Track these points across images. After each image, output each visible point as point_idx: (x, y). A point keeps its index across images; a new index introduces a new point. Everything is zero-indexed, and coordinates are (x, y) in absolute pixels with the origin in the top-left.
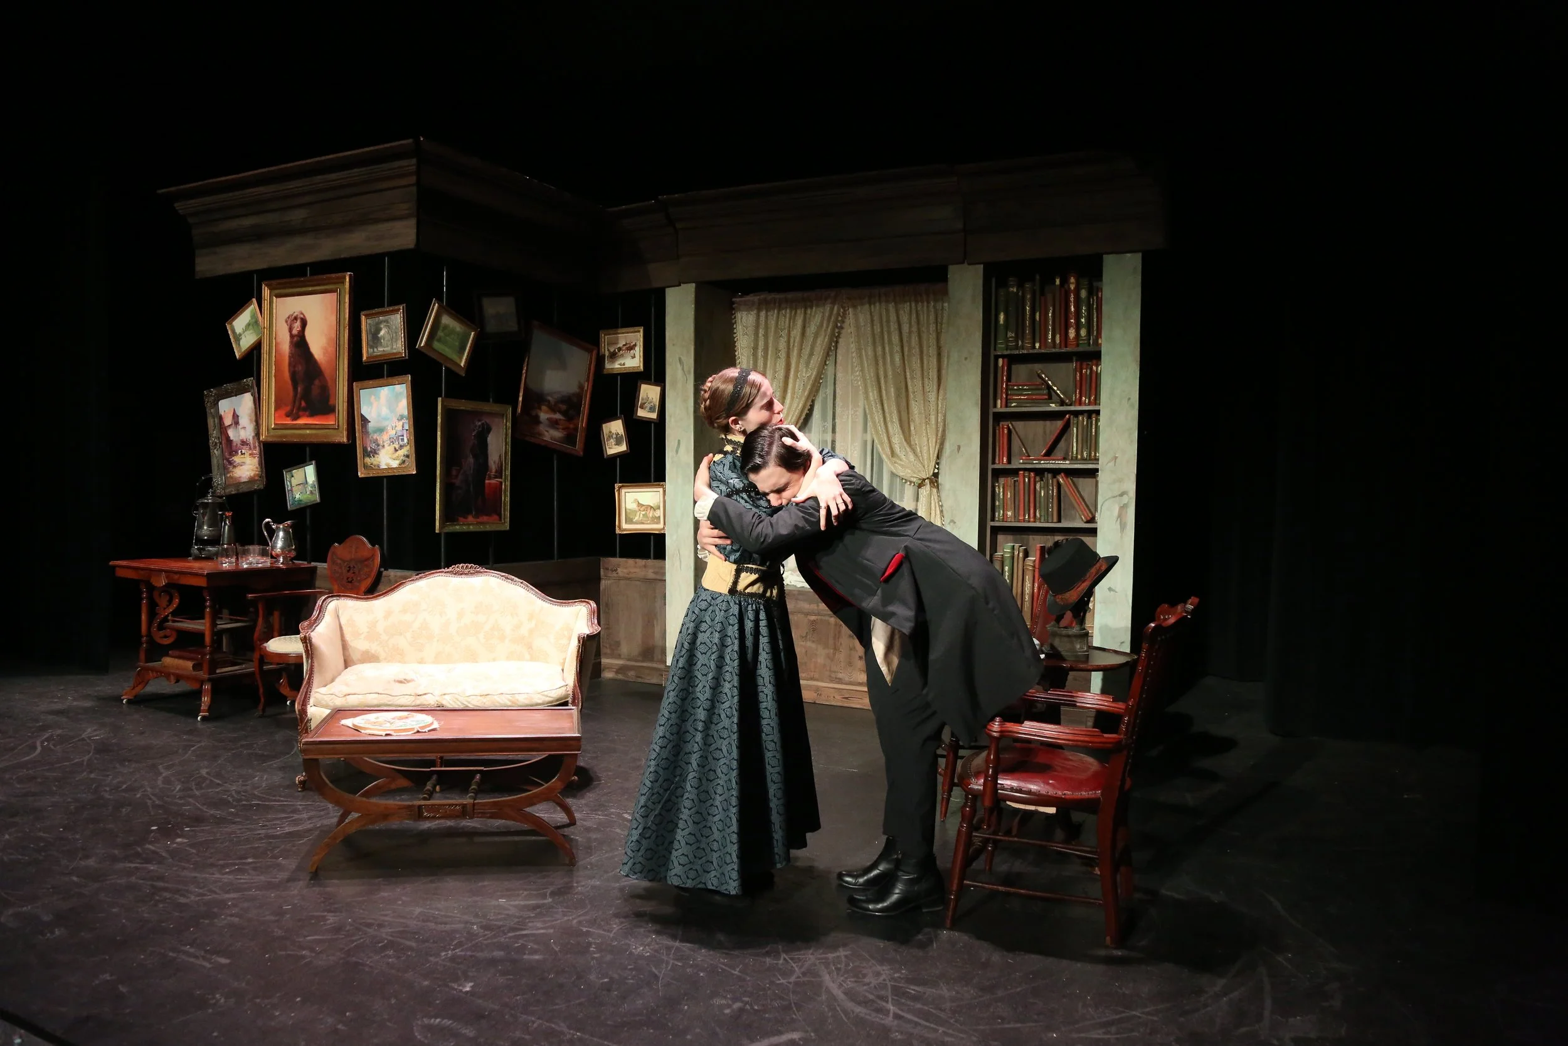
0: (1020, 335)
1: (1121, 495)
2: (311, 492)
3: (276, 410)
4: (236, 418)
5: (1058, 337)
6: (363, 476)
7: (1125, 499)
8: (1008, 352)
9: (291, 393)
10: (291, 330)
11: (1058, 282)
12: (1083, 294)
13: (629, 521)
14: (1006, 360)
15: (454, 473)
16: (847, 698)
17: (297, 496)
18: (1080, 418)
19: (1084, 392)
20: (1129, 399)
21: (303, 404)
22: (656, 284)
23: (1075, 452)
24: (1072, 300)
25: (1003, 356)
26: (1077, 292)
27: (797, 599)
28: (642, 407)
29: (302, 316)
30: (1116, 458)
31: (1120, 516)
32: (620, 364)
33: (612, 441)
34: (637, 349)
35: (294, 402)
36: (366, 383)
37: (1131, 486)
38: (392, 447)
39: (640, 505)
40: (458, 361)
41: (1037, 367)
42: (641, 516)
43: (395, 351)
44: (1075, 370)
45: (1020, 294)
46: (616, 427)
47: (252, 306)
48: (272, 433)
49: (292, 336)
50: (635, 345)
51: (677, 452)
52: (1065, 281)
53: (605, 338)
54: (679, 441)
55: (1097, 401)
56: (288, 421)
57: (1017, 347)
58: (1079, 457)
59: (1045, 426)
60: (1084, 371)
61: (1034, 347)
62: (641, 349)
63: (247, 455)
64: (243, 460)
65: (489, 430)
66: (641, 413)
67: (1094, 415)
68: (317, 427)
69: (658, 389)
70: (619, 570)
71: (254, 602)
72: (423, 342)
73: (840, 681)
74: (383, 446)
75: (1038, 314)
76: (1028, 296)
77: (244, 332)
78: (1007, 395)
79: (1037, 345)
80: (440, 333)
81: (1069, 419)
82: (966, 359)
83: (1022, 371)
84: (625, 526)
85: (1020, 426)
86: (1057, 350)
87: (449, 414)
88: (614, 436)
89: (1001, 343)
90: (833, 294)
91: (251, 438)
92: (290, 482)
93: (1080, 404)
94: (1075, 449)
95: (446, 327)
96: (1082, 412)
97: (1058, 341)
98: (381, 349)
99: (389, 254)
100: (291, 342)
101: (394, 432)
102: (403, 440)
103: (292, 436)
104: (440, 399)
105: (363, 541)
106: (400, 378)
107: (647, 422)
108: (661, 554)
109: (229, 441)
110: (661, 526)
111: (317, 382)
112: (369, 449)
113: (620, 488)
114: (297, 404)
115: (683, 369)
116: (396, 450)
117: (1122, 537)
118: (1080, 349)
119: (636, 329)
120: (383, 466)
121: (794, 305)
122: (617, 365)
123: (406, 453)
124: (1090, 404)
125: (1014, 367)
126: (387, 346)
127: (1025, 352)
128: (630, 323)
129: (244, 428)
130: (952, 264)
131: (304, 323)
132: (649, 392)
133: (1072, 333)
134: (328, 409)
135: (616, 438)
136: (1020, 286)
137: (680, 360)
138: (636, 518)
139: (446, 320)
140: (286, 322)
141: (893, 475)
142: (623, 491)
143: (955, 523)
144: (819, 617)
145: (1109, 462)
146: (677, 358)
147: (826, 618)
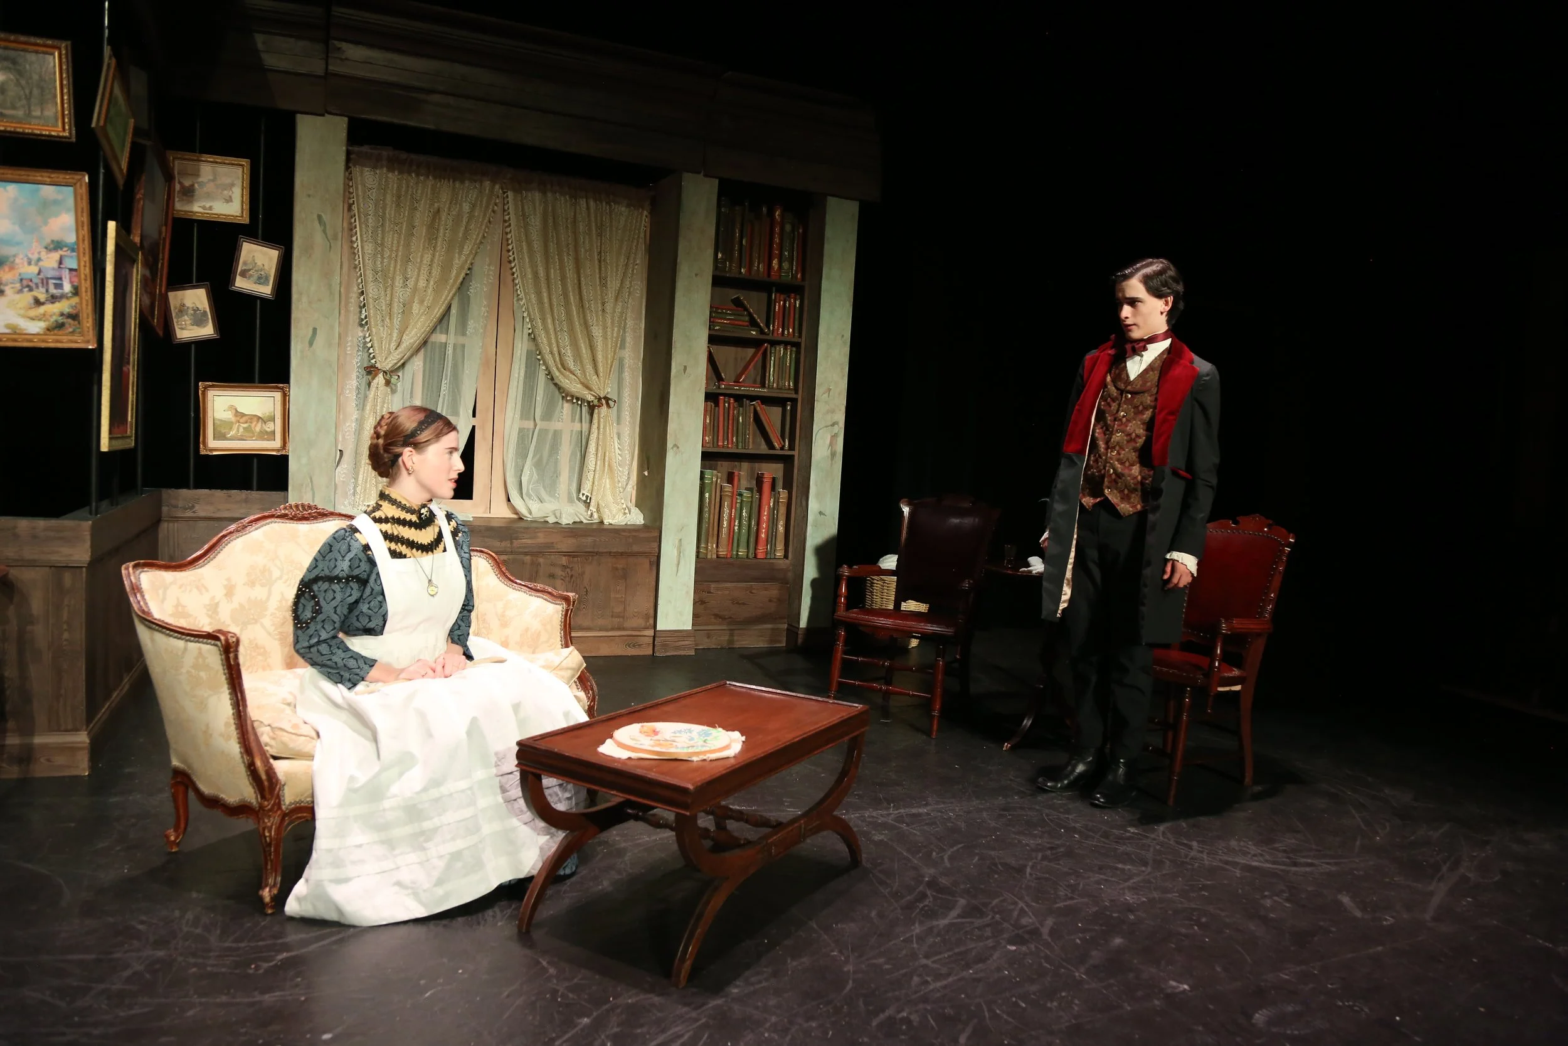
0: (729, 257)
1: (833, 425)
5: (762, 265)
7: (836, 429)
11: (765, 210)
12: (788, 228)
13: (219, 436)
18: (779, 349)
19: (781, 323)
20: (843, 336)
22: (284, 105)
23: (771, 381)
24: (777, 230)
26: (783, 225)
28: (244, 274)
30: (830, 390)
31: (831, 444)
32: (204, 208)
33: (187, 319)
34: (236, 189)
37: (841, 417)
38: (28, 295)
39: (238, 414)
41: (734, 292)
42: (241, 430)
44: (775, 300)
45: (732, 216)
46: (196, 298)
50: (232, 184)
51: (311, 344)
52: (771, 213)
53: (173, 163)
54: (315, 330)
55: (796, 334)
57: (724, 269)
58: (775, 385)
59: (736, 352)
60: (782, 303)
61: (740, 272)
62: (243, 191)
66: (241, 284)
67: (789, 347)
69: (278, 253)
70: (197, 507)
75: (746, 240)
76: (738, 220)
79: (743, 270)
81: (768, 349)
82: (696, 275)
84: (215, 444)
86: (760, 279)
88: (193, 312)
90: (496, 171)
93: (778, 335)
94: (772, 378)
96: (780, 343)
97: (762, 269)
101: (34, 269)
102: (59, 286)
106: (67, 175)
107: (252, 299)
110: (277, 443)
113: (206, 388)
115: (324, 231)
116: (38, 303)
117: (832, 464)
118: (782, 281)
119: (235, 160)
122: (196, 208)
123: (67, 310)
124: (788, 335)
126: (14, 108)
127: (732, 275)
128: (225, 150)
130: (688, 172)
132: (259, 256)
133: (776, 264)
135: (194, 315)
136: (732, 207)
137: (319, 217)
138: (232, 433)
142: (211, 393)
143: (678, 447)
144: (511, 557)
145: (824, 393)
146: (315, 217)
147: (521, 557)
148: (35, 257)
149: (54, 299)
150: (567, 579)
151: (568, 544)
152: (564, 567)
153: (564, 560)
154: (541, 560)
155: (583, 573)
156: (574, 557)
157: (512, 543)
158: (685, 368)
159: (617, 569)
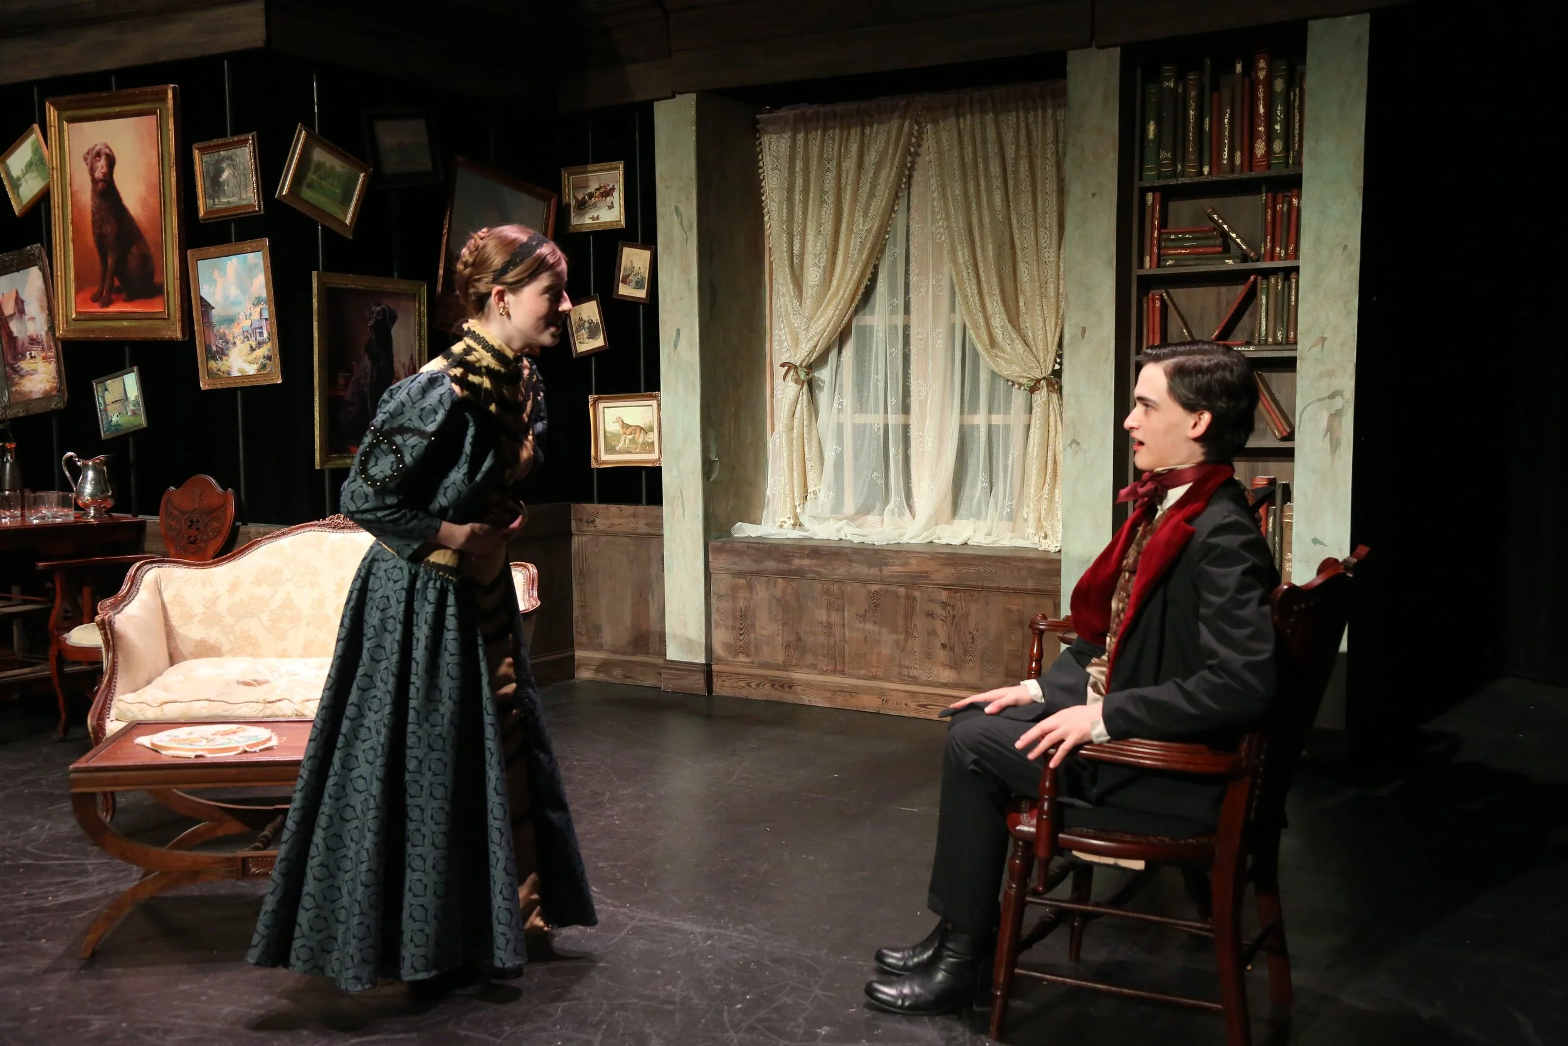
0: (1179, 154)
1: (1332, 396)
2: (134, 413)
3: (77, 292)
4: (19, 303)
5: (1238, 155)
6: (207, 387)
7: (1338, 403)
8: (1162, 182)
9: (98, 266)
10: (92, 171)
11: (1239, 68)
12: (1279, 85)
13: (610, 449)
14: (1158, 195)
15: (341, 381)
16: (924, 706)
17: (115, 419)
18: (1273, 280)
19: (1278, 239)
20: (1345, 247)
21: (117, 283)
22: (640, 97)
23: (1263, 333)
24: (1261, 95)
25: (1153, 189)
26: (1269, 83)
27: (851, 561)
28: (625, 282)
29: (107, 151)
30: (1324, 339)
31: (1330, 429)
32: (593, 218)
33: (584, 333)
34: (616, 194)
35: (104, 279)
36: (204, 250)
37: (1347, 383)
38: (247, 344)
39: (625, 426)
40: (341, 217)
41: (1207, 204)
42: (627, 441)
43: (244, 203)
44: (1266, 205)
45: (1180, 90)
46: (590, 311)
47: (33, 136)
48: (74, 325)
49: (94, 181)
50: (613, 189)
51: (676, 346)
52: (1250, 70)
53: (569, 179)
54: (678, 331)
55: (1296, 256)
56: (96, 309)
57: (1174, 174)
58: (1270, 340)
59: (1219, 294)
60: (1279, 207)
61: (1201, 173)
62: (622, 195)
63: (39, 359)
64: (33, 366)
65: (393, 318)
66: (624, 290)
67: (1293, 275)
68: (137, 316)
69: (647, 254)
70: (598, 521)
71: (48, 573)
72: (285, 188)
73: (914, 680)
74: (235, 343)
75: (1207, 121)
76: (1193, 94)
77: (24, 175)
78: (1159, 249)
79: (1206, 170)
80: (311, 176)
81: (1255, 282)
82: (1094, 195)
83: (1183, 211)
84: (604, 457)
85: (1180, 294)
86: (1236, 176)
87: (330, 296)
88: (587, 325)
89: (1151, 169)
90: (903, 103)
91: (43, 333)
92: (103, 397)
93: (1272, 259)
94: (1263, 328)
95: (320, 166)
96: (1274, 271)
97: (1238, 162)
98: (224, 200)
99: (229, 56)
100: (94, 190)
101: (248, 323)
102: (261, 334)
103: (104, 329)
104: (314, 273)
105: (210, 484)
106: (254, 243)
107: (633, 303)
108: (655, 497)
109: (12, 339)
110: (655, 456)
111: (134, 250)
112: (214, 348)
113: (595, 401)
114: (107, 282)
115: (681, 224)
116: (252, 349)
117: (1333, 461)
118: (1273, 173)
119: (614, 164)
120: (235, 373)
121: (846, 122)
122: (587, 220)
123: (266, 353)
124: (1287, 257)
125: (1172, 205)
126: (234, 196)
127: (1186, 180)
128: (604, 156)
129: (33, 319)
130: (1074, 49)
131: (111, 162)
132: (634, 259)
133: (1260, 148)
134: (151, 289)
135: (590, 328)
136: (1180, 77)
137: (677, 208)
138: (621, 445)
139: (319, 155)
140: (85, 159)
141: (994, 375)
142: (601, 405)
143: (1078, 444)
144: (883, 587)
145: (1314, 346)
146: (673, 208)
147: (894, 588)
148: (248, 313)
149: (260, 344)
150: (949, 620)
151: (945, 574)
152: (945, 605)
153: (944, 596)
154: (917, 594)
155: (967, 615)
156: (956, 591)
157: (881, 571)
158: (1084, 330)
159: (1010, 611)
